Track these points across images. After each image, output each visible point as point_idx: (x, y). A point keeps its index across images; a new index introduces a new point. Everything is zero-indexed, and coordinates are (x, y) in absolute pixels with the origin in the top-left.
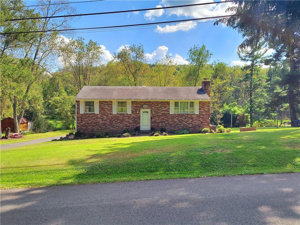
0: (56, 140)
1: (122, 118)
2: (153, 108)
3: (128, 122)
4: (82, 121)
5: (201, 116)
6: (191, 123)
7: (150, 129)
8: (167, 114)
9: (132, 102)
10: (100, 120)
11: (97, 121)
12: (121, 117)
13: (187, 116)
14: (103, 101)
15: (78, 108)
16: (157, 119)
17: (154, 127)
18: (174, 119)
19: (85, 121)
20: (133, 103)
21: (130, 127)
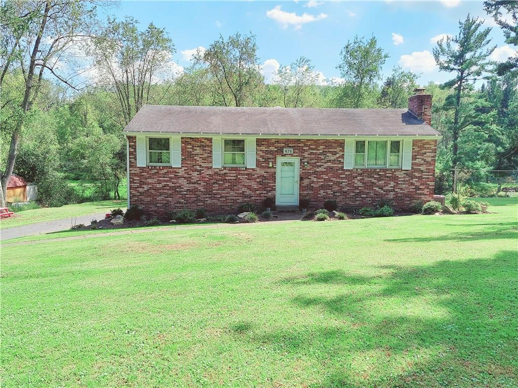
0: (80, 228)
1: (234, 178)
2: (306, 155)
3: (249, 187)
4: (142, 183)
5: (417, 174)
6: (392, 191)
7: (297, 203)
8: (337, 171)
9: (258, 140)
10: (182, 182)
11: (178, 185)
12: (231, 176)
13: (383, 173)
14: (191, 138)
15: (133, 154)
16: (315, 180)
17: (307, 198)
18: (353, 181)
19: (148, 184)
20: (259, 142)
21: (253, 198)
